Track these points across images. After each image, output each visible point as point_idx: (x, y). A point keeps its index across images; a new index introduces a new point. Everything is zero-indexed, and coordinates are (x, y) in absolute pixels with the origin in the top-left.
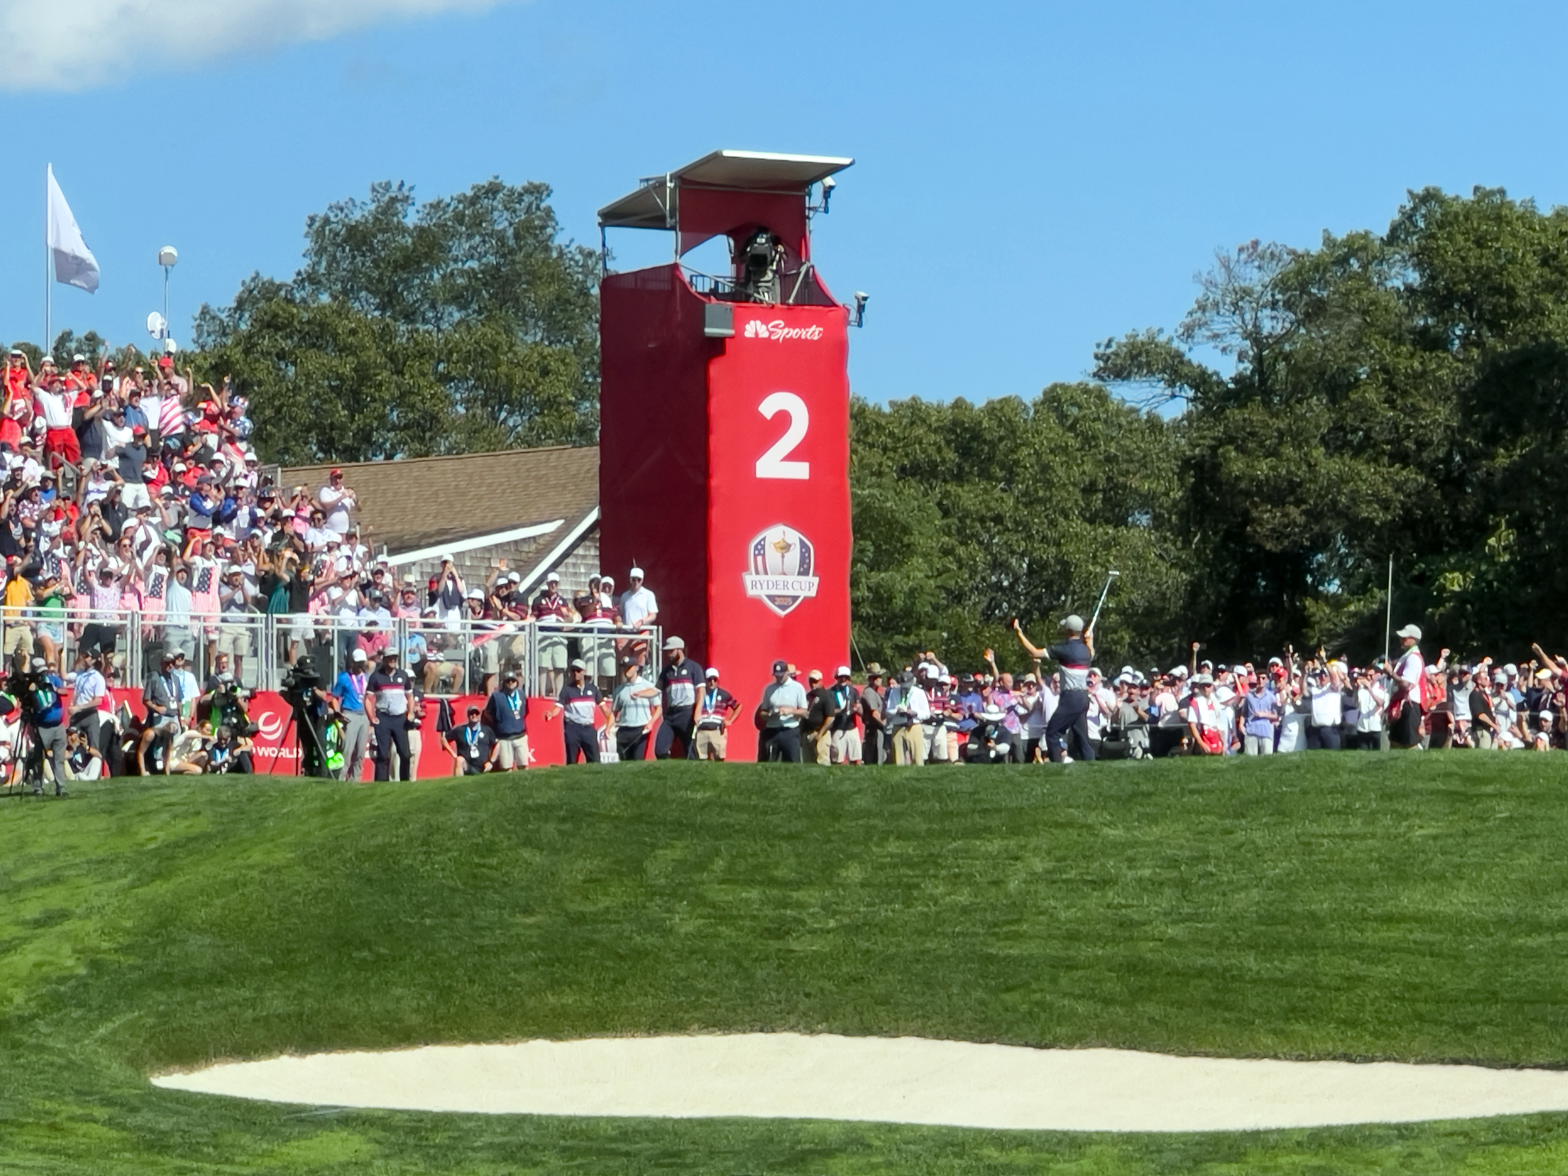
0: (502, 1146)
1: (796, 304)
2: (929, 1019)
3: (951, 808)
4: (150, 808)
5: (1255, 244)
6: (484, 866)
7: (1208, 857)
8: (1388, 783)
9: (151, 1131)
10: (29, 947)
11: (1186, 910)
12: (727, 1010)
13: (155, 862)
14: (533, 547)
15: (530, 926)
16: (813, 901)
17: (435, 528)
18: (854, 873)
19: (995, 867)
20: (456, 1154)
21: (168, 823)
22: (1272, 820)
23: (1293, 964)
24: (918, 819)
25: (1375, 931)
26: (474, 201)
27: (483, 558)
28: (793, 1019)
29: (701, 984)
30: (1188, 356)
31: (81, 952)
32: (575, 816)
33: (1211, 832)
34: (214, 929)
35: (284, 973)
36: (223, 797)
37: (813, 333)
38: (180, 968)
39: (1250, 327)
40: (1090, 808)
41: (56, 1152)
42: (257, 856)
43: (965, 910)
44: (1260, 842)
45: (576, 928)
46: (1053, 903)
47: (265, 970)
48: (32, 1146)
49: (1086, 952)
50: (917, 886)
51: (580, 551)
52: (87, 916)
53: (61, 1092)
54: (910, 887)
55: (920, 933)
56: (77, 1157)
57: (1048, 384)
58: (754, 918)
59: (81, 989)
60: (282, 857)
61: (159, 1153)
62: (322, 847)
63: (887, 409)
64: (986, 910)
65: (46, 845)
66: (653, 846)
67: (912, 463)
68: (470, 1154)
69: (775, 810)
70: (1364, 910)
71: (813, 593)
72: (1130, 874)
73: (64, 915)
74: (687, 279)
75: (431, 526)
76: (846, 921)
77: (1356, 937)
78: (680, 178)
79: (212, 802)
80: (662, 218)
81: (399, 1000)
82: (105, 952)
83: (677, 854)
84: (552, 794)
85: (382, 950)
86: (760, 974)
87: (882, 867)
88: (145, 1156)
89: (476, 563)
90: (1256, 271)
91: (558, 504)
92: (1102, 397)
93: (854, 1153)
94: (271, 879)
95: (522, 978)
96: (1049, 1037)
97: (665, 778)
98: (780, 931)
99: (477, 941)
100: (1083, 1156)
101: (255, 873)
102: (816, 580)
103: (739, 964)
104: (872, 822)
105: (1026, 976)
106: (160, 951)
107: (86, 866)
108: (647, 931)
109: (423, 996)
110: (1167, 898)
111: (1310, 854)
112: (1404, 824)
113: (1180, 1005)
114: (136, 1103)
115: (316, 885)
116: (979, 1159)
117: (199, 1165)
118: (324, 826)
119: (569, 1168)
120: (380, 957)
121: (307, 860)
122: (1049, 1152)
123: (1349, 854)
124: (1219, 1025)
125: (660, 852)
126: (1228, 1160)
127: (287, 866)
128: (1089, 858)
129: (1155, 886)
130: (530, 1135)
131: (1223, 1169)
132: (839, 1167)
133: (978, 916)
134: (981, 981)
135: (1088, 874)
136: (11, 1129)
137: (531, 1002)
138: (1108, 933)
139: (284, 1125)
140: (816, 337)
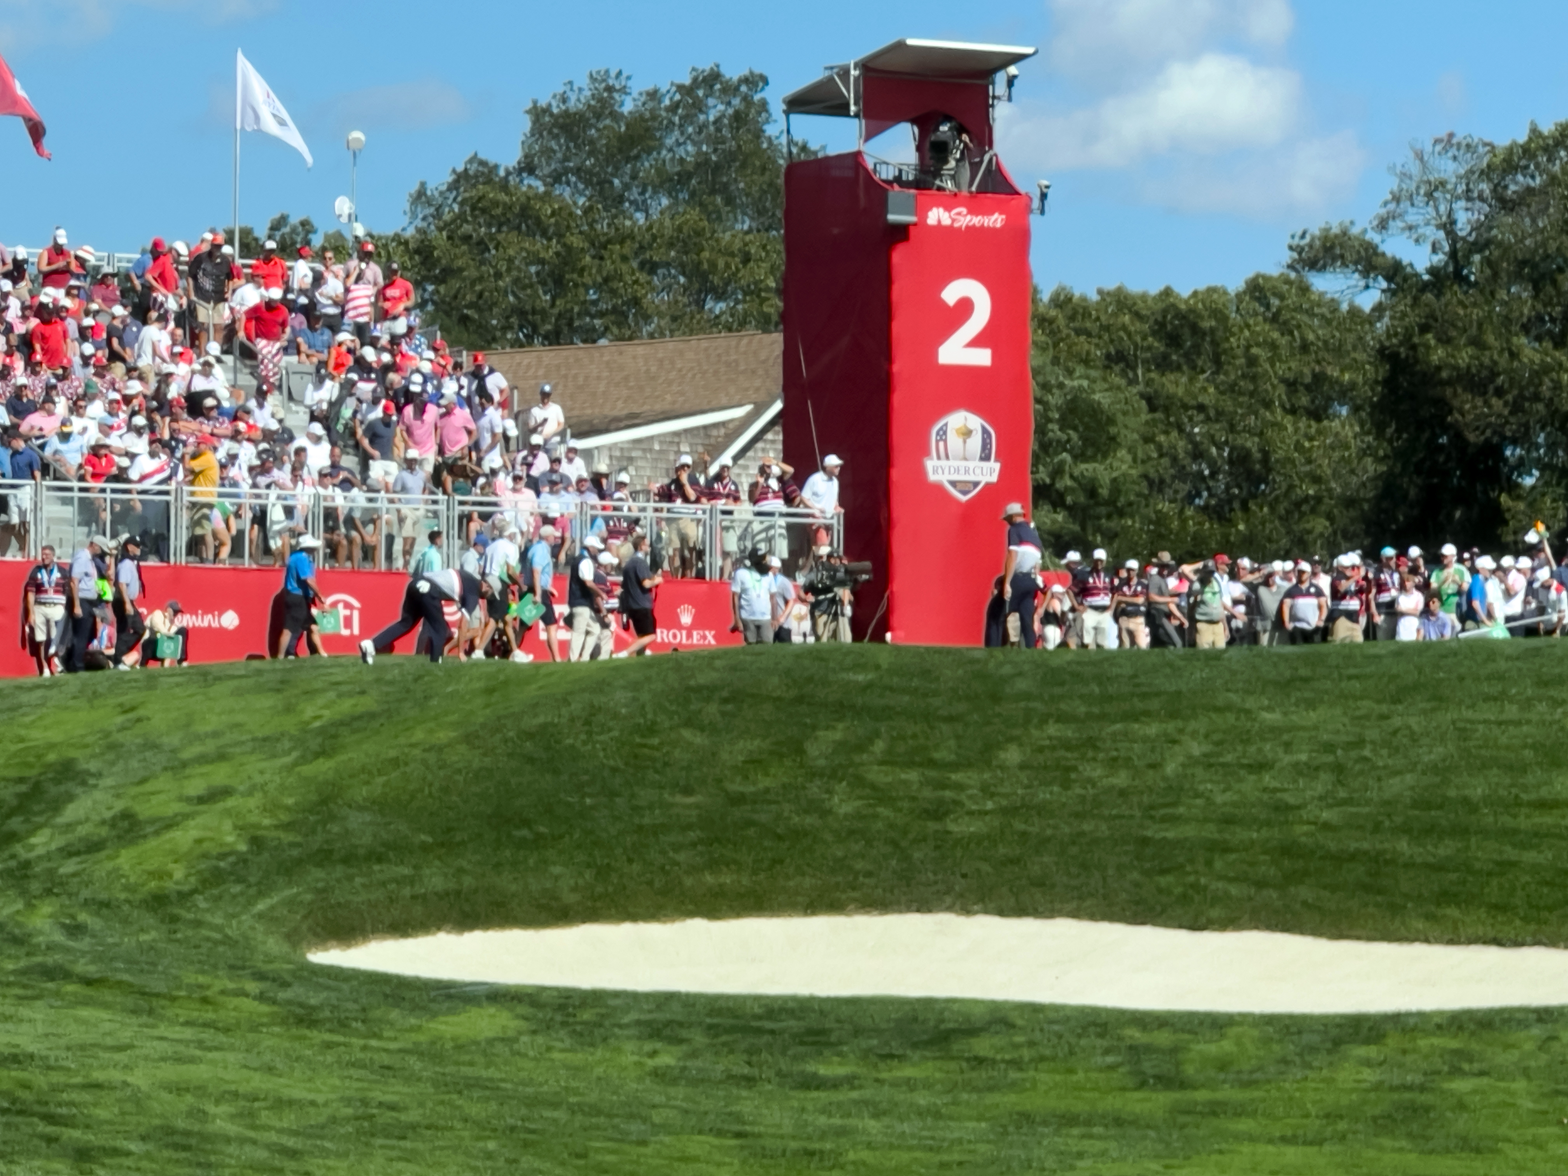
0: (648, 1023)
1: (980, 191)
2: (1084, 900)
3: (1110, 691)
5: (1451, 136)
6: (645, 746)
7: (1364, 742)
8: (1544, 670)
9: (301, 1005)
10: (192, 823)
11: (1342, 794)
12: (884, 890)
13: (319, 740)
14: (722, 431)
15: (688, 807)
16: (972, 782)
17: (625, 412)
18: (1012, 755)
19: (1153, 750)
20: (602, 1030)
21: (334, 702)
22: (1428, 706)
23: (1446, 849)
24: (1077, 702)
25: (1528, 817)
26: (691, 90)
27: (671, 443)
28: (948, 900)
29: (859, 865)
30: (1382, 248)
31: (241, 828)
32: (736, 697)
33: (1367, 717)
34: (376, 808)
35: (444, 850)
36: (389, 677)
37: (996, 220)
38: (339, 845)
39: (1444, 219)
40: (1248, 692)
41: (206, 1025)
42: (419, 735)
43: (1123, 793)
44: (1415, 728)
45: (735, 808)
46: (1209, 786)
47: (425, 848)
48: (181, 1020)
49: (1240, 835)
50: (1075, 769)
51: (769, 436)
52: (250, 793)
53: (215, 967)
54: (1069, 769)
55: (1077, 815)
56: (227, 1030)
57: (1251, 274)
58: (914, 799)
59: (241, 865)
60: (443, 736)
61: (308, 1027)
62: (483, 726)
63: (1094, 297)
64: (1142, 793)
65: (213, 722)
66: (814, 728)
67: (1117, 350)
68: (616, 1030)
69: (936, 693)
70: (1517, 796)
71: (994, 478)
72: (1287, 759)
73: (226, 792)
74: (870, 167)
75: (620, 410)
76: (1004, 803)
77: (1506, 820)
78: (865, 66)
79: (378, 681)
80: (847, 106)
81: (557, 878)
82: (266, 828)
83: (838, 735)
84: (715, 675)
85: (542, 829)
86: (917, 855)
87: (1041, 750)
88: (294, 1031)
89: (665, 447)
90: (1450, 162)
91: (747, 389)
92: (1305, 290)
93: (997, 1033)
94: (432, 758)
95: (681, 857)
96: (1204, 920)
98: (938, 812)
99: (637, 820)
100: (1223, 1036)
101: (416, 752)
102: (997, 466)
103: (895, 844)
104: (1032, 705)
105: (1181, 859)
106: (319, 828)
107: (250, 744)
108: (806, 812)
109: (581, 874)
110: (1323, 783)
111: (1465, 740)
112: (1560, 710)
113: (1333, 888)
114: (288, 978)
115: (476, 764)
116: (1120, 1039)
117: (347, 1040)
118: (487, 706)
119: (714, 1046)
120: (539, 836)
121: (469, 739)
122: (1190, 1032)
123: (1504, 740)
124: (1371, 909)
125: (821, 733)
126: (1367, 1041)
127: (449, 745)
128: (1246, 742)
129: (1311, 770)
130: (676, 1012)
131: (1362, 1051)
132: (982, 1046)
133: (1135, 799)
134: (1136, 863)
135: (1244, 756)
136: (163, 1002)
137: (688, 882)
138: (1263, 816)
139: (433, 1000)
140: (999, 225)
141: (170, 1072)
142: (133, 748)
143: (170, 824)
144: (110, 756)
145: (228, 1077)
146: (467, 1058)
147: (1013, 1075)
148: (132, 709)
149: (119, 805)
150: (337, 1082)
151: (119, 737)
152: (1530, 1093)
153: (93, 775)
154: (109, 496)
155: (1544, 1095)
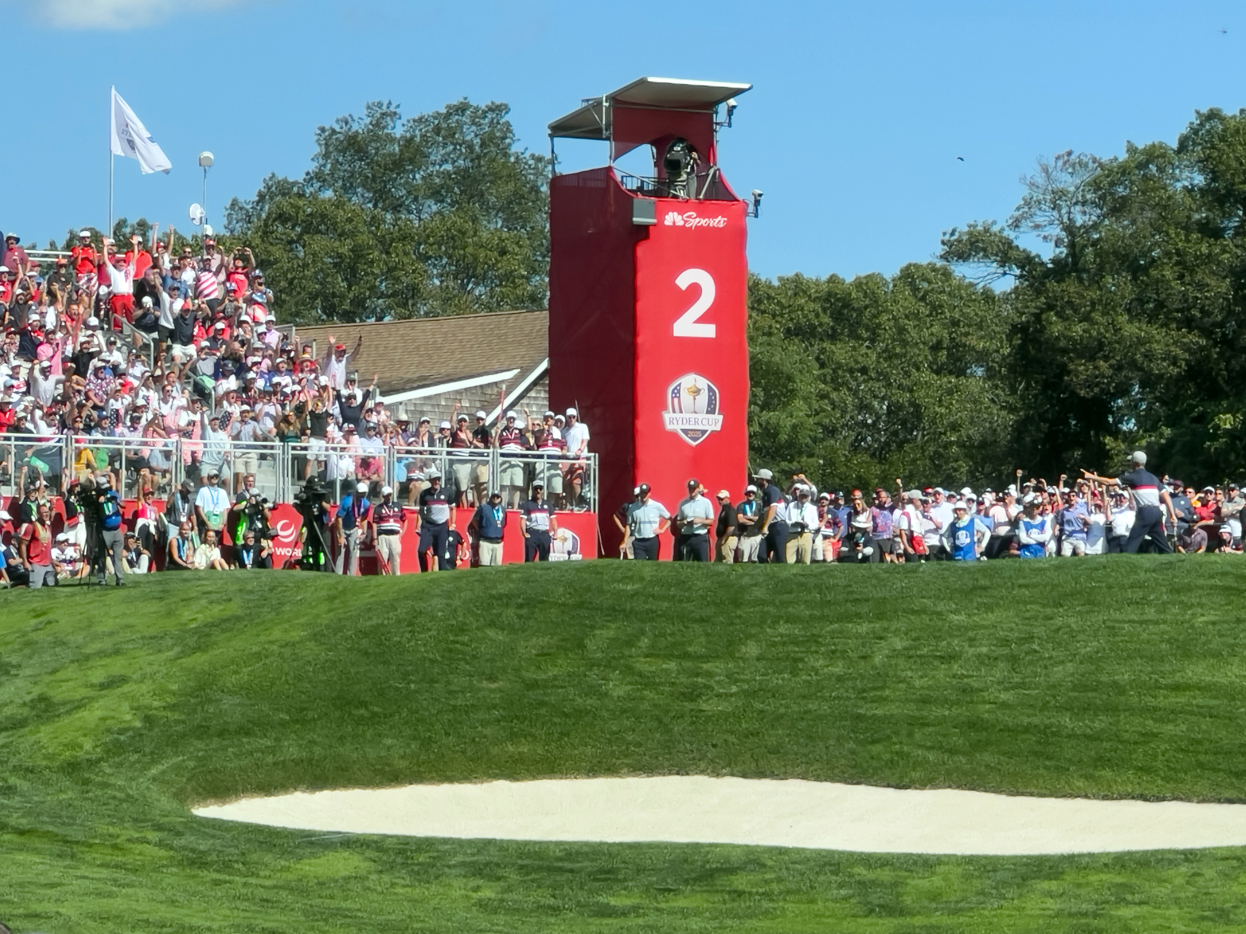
0: (472, 864)
1: (706, 199)
2: (812, 765)
3: (829, 598)
4: (192, 595)
5: (1069, 154)
6: (457, 642)
7: (1033, 637)
8: (1176, 580)
9: (193, 850)
10: (96, 705)
11: (1016, 680)
12: (651, 757)
13: (196, 638)
14: (495, 390)
15: (493, 691)
16: (719, 671)
17: (417, 375)
18: (752, 649)
19: (864, 645)
20: (435, 870)
21: (206, 607)
22: (1084, 609)
23: (1100, 723)
24: (803, 607)
25: (1165, 697)
26: (448, 115)
27: (455, 399)
28: (703, 765)
29: (630, 737)
30: (1016, 243)
31: (138, 709)
32: (530, 603)
33: (1036, 618)
34: (243, 692)
35: (298, 726)
36: (249, 587)
37: (719, 222)
38: (215, 722)
39: (1065, 220)
40: (939, 598)
41: (116, 866)
42: (277, 634)
43: (840, 679)
44: (1074, 626)
45: (531, 693)
46: (909, 673)
47: (283, 724)
48: (98, 862)
49: (936, 712)
50: (801, 660)
51: (532, 394)
52: (142, 681)
53: (122, 820)
54: (796, 660)
55: (804, 697)
56: (135, 871)
57: (904, 264)
58: (672, 684)
59: (137, 739)
60: (296, 635)
61: (199, 868)
62: (328, 627)
63: (776, 283)
64: (856, 679)
65: (108, 625)
66: (592, 627)
67: (795, 325)
68: (446, 870)
69: (689, 599)
70: (1157, 680)
71: (718, 428)
72: (971, 651)
73: (123, 680)
74: (619, 179)
75: (413, 373)
76: (746, 687)
77: (1150, 701)
78: (614, 99)
79: (240, 591)
80: (600, 131)
81: (389, 748)
82: (156, 709)
83: (611, 633)
84: (512, 585)
85: (376, 709)
86: (677, 729)
87: (774, 645)
88: (188, 871)
89: (449, 403)
90: (1069, 176)
91: (515, 357)
92: (947, 275)
93: (752, 871)
94: (287, 652)
95: (488, 731)
97: (602, 573)
98: (692, 695)
99: (452, 702)
100: (933, 873)
101: (275, 647)
102: (720, 418)
103: (660, 721)
104: (765, 609)
105: (888, 732)
106: (199, 708)
107: (141, 641)
108: (586, 695)
109: (408, 745)
110: (1001, 671)
111: (1114, 636)
112: (1189, 612)
113: (1010, 755)
114: (180, 828)
115: (322, 657)
116: (851, 876)
117: (231, 878)
118: (330, 611)
119: (525, 882)
120: (374, 715)
121: (316, 637)
122: (906, 870)
123: (1145, 636)
124: (1042, 771)
125: (598, 632)
126: (1049, 878)
127: (301, 642)
128: (938, 638)
129: (991, 660)
130: (494, 856)
131: (1046, 885)
132: (740, 882)
133: (850, 683)
134: (852, 735)
135: (938, 651)
136: (83, 849)
137: (495, 750)
138: (953, 697)
139: (298, 846)
140: (721, 225)
141: (94, 904)
142: (46, 645)
143: (79, 705)
144: (27, 651)
145: (140, 909)
146: (328, 892)
147: (766, 904)
148: (44, 613)
149: (36, 691)
150: (228, 912)
151: (34, 636)
152: (1181, 919)
153: (13, 666)
154: (13, 443)
155: (1193, 920)
